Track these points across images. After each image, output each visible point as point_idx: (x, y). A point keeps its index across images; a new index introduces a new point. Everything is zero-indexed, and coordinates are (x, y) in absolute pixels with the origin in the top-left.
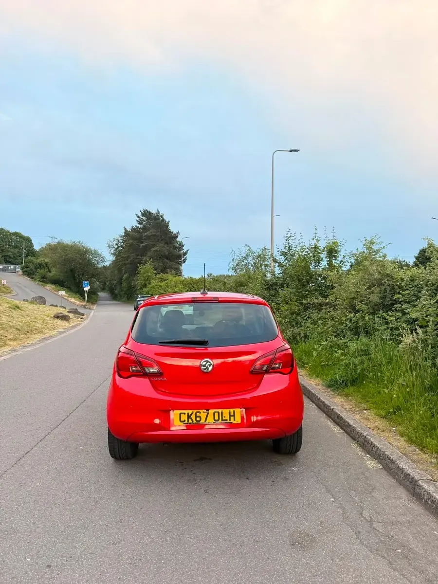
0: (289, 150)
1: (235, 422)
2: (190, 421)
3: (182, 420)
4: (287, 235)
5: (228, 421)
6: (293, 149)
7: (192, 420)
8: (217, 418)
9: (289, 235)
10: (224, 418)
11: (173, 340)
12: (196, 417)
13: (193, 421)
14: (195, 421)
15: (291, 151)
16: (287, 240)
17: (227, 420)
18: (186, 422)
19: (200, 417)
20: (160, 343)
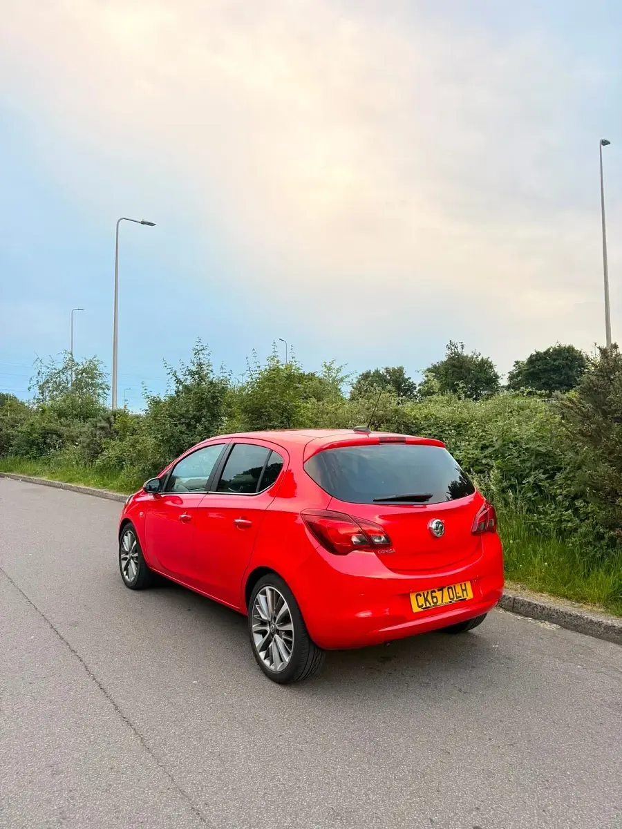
0: (140, 221)
1: (468, 598)
2: (428, 605)
3: (420, 604)
4: (196, 348)
5: (462, 598)
6: (146, 220)
7: (429, 602)
8: (452, 597)
9: (199, 348)
10: (458, 595)
11: (394, 496)
12: (433, 598)
13: (430, 604)
14: (432, 604)
15: (143, 223)
16: (195, 354)
17: (460, 597)
18: (424, 606)
19: (436, 597)
20: (375, 501)
